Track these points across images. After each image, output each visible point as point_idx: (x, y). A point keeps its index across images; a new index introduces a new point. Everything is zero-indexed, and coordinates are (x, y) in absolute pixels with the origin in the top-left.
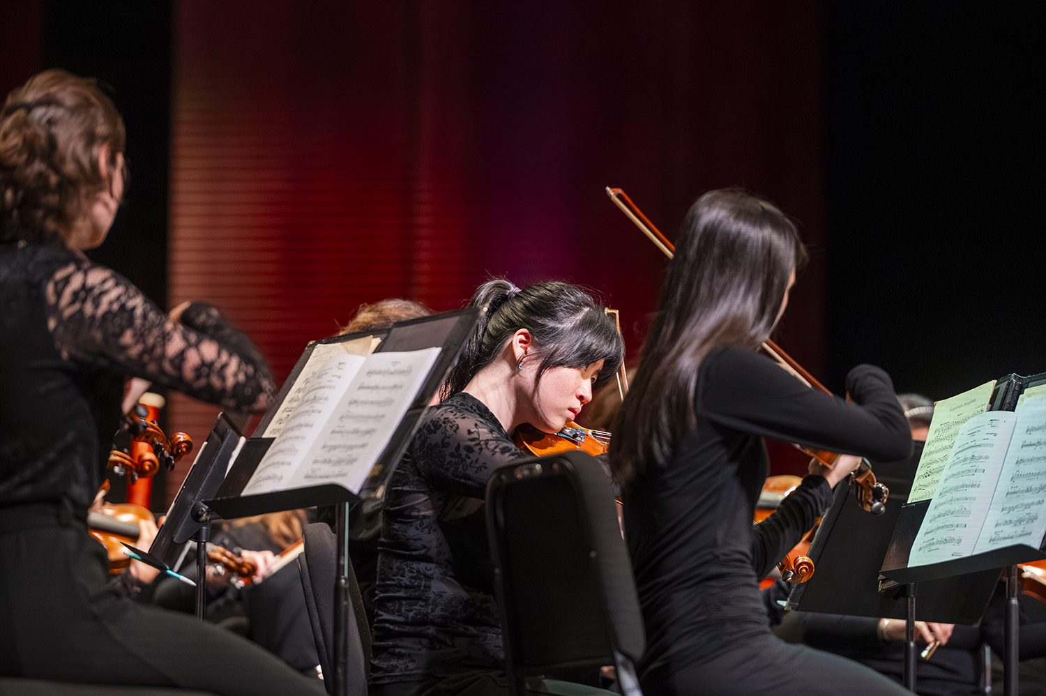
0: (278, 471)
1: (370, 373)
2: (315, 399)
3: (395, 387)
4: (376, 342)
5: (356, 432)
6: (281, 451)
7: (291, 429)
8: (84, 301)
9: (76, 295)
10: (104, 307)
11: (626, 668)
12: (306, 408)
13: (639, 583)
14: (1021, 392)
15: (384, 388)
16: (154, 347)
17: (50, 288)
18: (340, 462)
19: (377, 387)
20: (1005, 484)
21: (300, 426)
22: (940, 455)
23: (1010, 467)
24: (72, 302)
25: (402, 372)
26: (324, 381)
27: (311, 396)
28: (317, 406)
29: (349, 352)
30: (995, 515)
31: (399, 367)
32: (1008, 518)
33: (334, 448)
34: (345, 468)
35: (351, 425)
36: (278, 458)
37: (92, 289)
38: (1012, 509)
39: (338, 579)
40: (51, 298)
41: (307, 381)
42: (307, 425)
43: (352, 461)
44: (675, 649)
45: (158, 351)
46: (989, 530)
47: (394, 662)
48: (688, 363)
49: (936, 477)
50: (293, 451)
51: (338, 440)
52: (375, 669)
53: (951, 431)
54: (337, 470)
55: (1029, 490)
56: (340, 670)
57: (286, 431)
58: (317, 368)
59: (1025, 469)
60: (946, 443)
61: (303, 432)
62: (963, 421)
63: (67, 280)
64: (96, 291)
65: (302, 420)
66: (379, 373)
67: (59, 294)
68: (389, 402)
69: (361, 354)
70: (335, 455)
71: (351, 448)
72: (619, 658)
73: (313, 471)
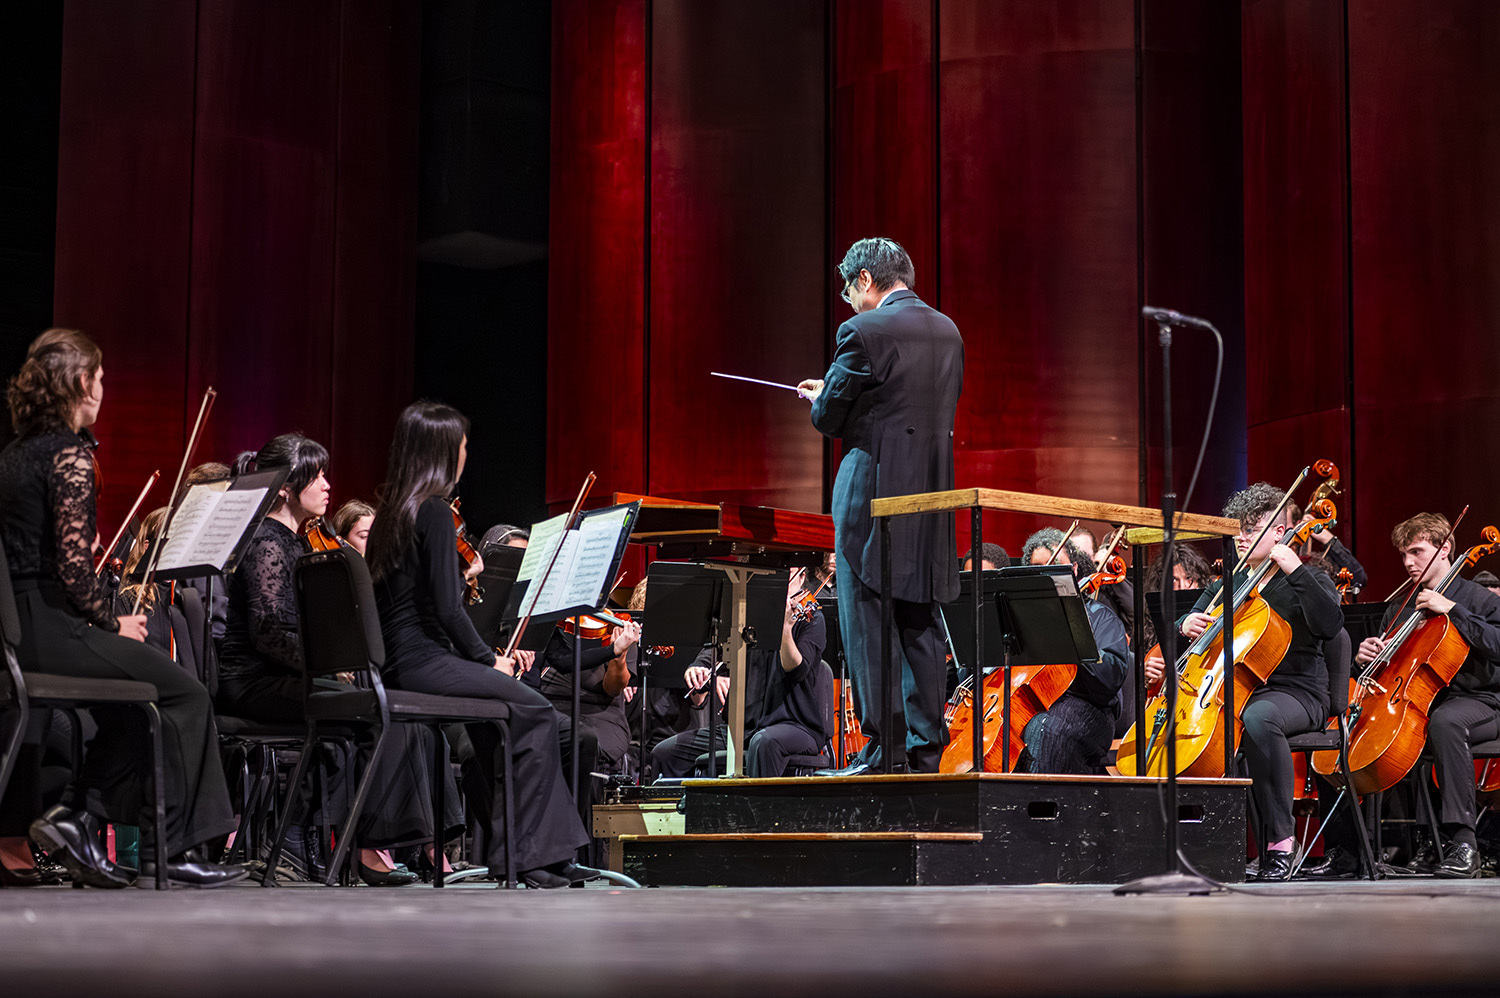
0: (173, 557)
1: (226, 502)
2: (193, 516)
3: (242, 510)
4: (229, 484)
5: (219, 535)
6: (173, 546)
7: (180, 533)
8: (68, 470)
9: (67, 465)
10: (73, 480)
11: (375, 671)
12: (188, 521)
13: (382, 623)
14: (583, 519)
15: (235, 511)
16: (71, 515)
17: (56, 458)
18: (210, 552)
19: (230, 510)
20: (574, 570)
21: (185, 531)
22: (536, 554)
23: (577, 561)
24: (62, 468)
25: (245, 502)
26: (199, 506)
27: (191, 515)
28: (195, 520)
29: (211, 490)
30: (569, 588)
31: (243, 499)
32: (576, 590)
33: (205, 544)
34: (214, 556)
35: (215, 531)
36: (173, 549)
37: (76, 468)
38: (578, 585)
39: (206, 620)
40: (55, 462)
41: (187, 506)
42: (190, 531)
43: (217, 552)
44: (400, 660)
45: (71, 519)
46: (566, 596)
47: (234, 667)
48: (412, 504)
49: (534, 567)
50: (181, 545)
51: (208, 540)
52: (222, 670)
53: (543, 541)
54: (208, 556)
55: (588, 574)
56: (207, 672)
57: (176, 534)
58: (193, 499)
59: (585, 562)
60: (539, 548)
61: (186, 535)
62: (550, 536)
63: (67, 456)
64: (76, 471)
65: (185, 528)
66: (231, 502)
67: (59, 461)
68: (238, 518)
69: (220, 490)
70: (206, 548)
71: (216, 544)
72: (371, 665)
73: (194, 557)
